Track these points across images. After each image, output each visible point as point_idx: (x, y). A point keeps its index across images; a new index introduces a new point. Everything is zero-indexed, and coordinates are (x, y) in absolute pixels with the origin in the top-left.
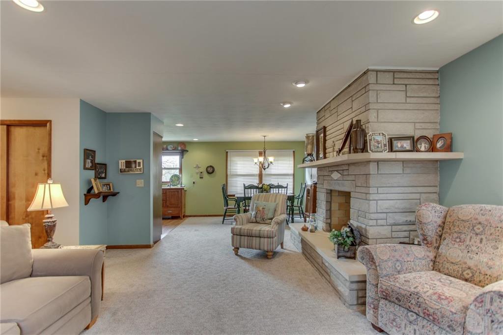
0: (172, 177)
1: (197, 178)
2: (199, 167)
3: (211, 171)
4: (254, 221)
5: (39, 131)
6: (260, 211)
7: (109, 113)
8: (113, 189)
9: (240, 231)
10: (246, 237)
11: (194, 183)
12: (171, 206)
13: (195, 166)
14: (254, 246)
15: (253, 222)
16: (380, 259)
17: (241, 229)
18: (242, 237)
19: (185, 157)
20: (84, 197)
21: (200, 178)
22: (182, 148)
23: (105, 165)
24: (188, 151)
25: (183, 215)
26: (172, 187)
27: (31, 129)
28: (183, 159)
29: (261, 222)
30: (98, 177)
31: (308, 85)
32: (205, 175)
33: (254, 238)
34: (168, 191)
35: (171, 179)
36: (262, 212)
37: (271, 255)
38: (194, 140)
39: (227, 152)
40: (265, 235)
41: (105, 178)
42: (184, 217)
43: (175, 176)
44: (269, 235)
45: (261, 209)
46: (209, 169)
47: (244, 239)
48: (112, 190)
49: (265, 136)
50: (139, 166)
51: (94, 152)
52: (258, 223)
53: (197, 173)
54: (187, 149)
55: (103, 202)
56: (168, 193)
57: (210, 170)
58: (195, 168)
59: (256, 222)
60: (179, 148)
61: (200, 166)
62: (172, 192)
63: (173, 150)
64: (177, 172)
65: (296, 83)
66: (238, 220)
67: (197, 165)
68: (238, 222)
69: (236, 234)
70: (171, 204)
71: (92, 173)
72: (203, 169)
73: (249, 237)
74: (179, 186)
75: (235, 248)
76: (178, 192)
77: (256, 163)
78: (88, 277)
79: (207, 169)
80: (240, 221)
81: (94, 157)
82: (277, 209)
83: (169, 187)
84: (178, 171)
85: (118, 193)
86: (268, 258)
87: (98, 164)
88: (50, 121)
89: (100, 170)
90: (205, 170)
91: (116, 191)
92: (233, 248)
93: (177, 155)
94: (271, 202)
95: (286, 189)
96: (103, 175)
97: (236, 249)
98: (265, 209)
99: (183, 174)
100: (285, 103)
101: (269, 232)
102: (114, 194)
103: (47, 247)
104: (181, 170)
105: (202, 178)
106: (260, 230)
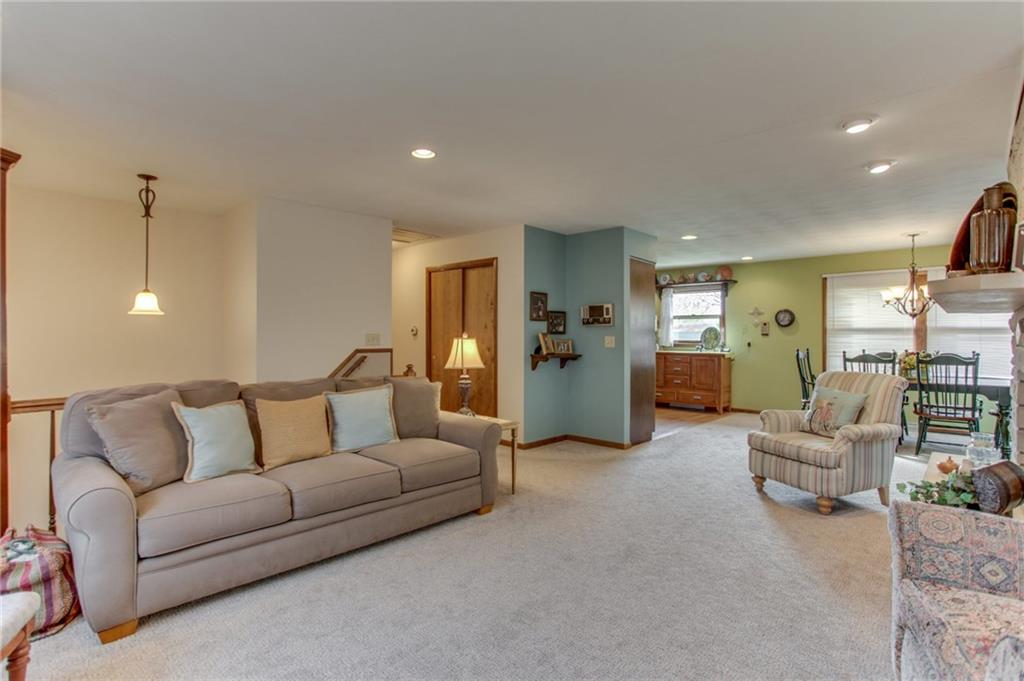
0: (705, 332)
1: (755, 335)
2: (759, 314)
3: (787, 320)
4: (806, 429)
5: (487, 271)
6: (821, 408)
7: (569, 236)
8: (573, 349)
9: (762, 443)
10: (774, 458)
11: (749, 344)
12: (701, 387)
13: (751, 311)
14: (788, 478)
15: (804, 431)
16: (921, 534)
17: (764, 438)
18: (767, 456)
19: (730, 293)
20: (530, 358)
21: (763, 335)
22: (724, 278)
23: (564, 313)
24: (736, 282)
25: (722, 406)
26: (704, 351)
27: (481, 270)
28: (727, 299)
29: (821, 432)
30: (552, 331)
31: (873, 124)
32: (774, 329)
33: (789, 462)
34: (693, 358)
35: (704, 334)
36: (825, 411)
37: (825, 506)
38: (744, 258)
39: (826, 279)
40: (809, 458)
41: (563, 333)
42: (726, 410)
43: (711, 330)
44: (818, 460)
45: (825, 404)
46: (781, 316)
47: (770, 461)
48: (571, 352)
49: (913, 236)
50: (607, 314)
51: (545, 295)
52: (816, 434)
53: (757, 325)
54: (734, 279)
55: (562, 367)
56: (694, 362)
57: (785, 319)
58: (753, 314)
59: (812, 432)
60: (719, 277)
61: (763, 311)
62: (701, 360)
63: (707, 281)
64: (715, 323)
65: (845, 126)
66: (767, 421)
67: (756, 309)
68: (767, 426)
69: (758, 448)
70: (700, 384)
71: (543, 326)
72: (769, 317)
73: (780, 459)
74: (718, 351)
75: (757, 476)
76: (713, 361)
77: (888, 302)
78: (476, 452)
79: (776, 317)
80: (770, 424)
81: (545, 303)
82: (868, 409)
83: (699, 352)
84: (718, 321)
85: (580, 356)
86: (820, 512)
87: (552, 312)
88: (497, 258)
89: (555, 321)
90: (774, 319)
91: (578, 353)
92: (753, 475)
93: (717, 290)
94: (856, 391)
95: (970, 368)
96: (561, 329)
97: (760, 480)
98: (834, 407)
99: (727, 325)
100: (871, 165)
101: (818, 454)
102: (575, 358)
103: (461, 413)
104: (723, 319)
105: (767, 335)
106: (799, 447)
